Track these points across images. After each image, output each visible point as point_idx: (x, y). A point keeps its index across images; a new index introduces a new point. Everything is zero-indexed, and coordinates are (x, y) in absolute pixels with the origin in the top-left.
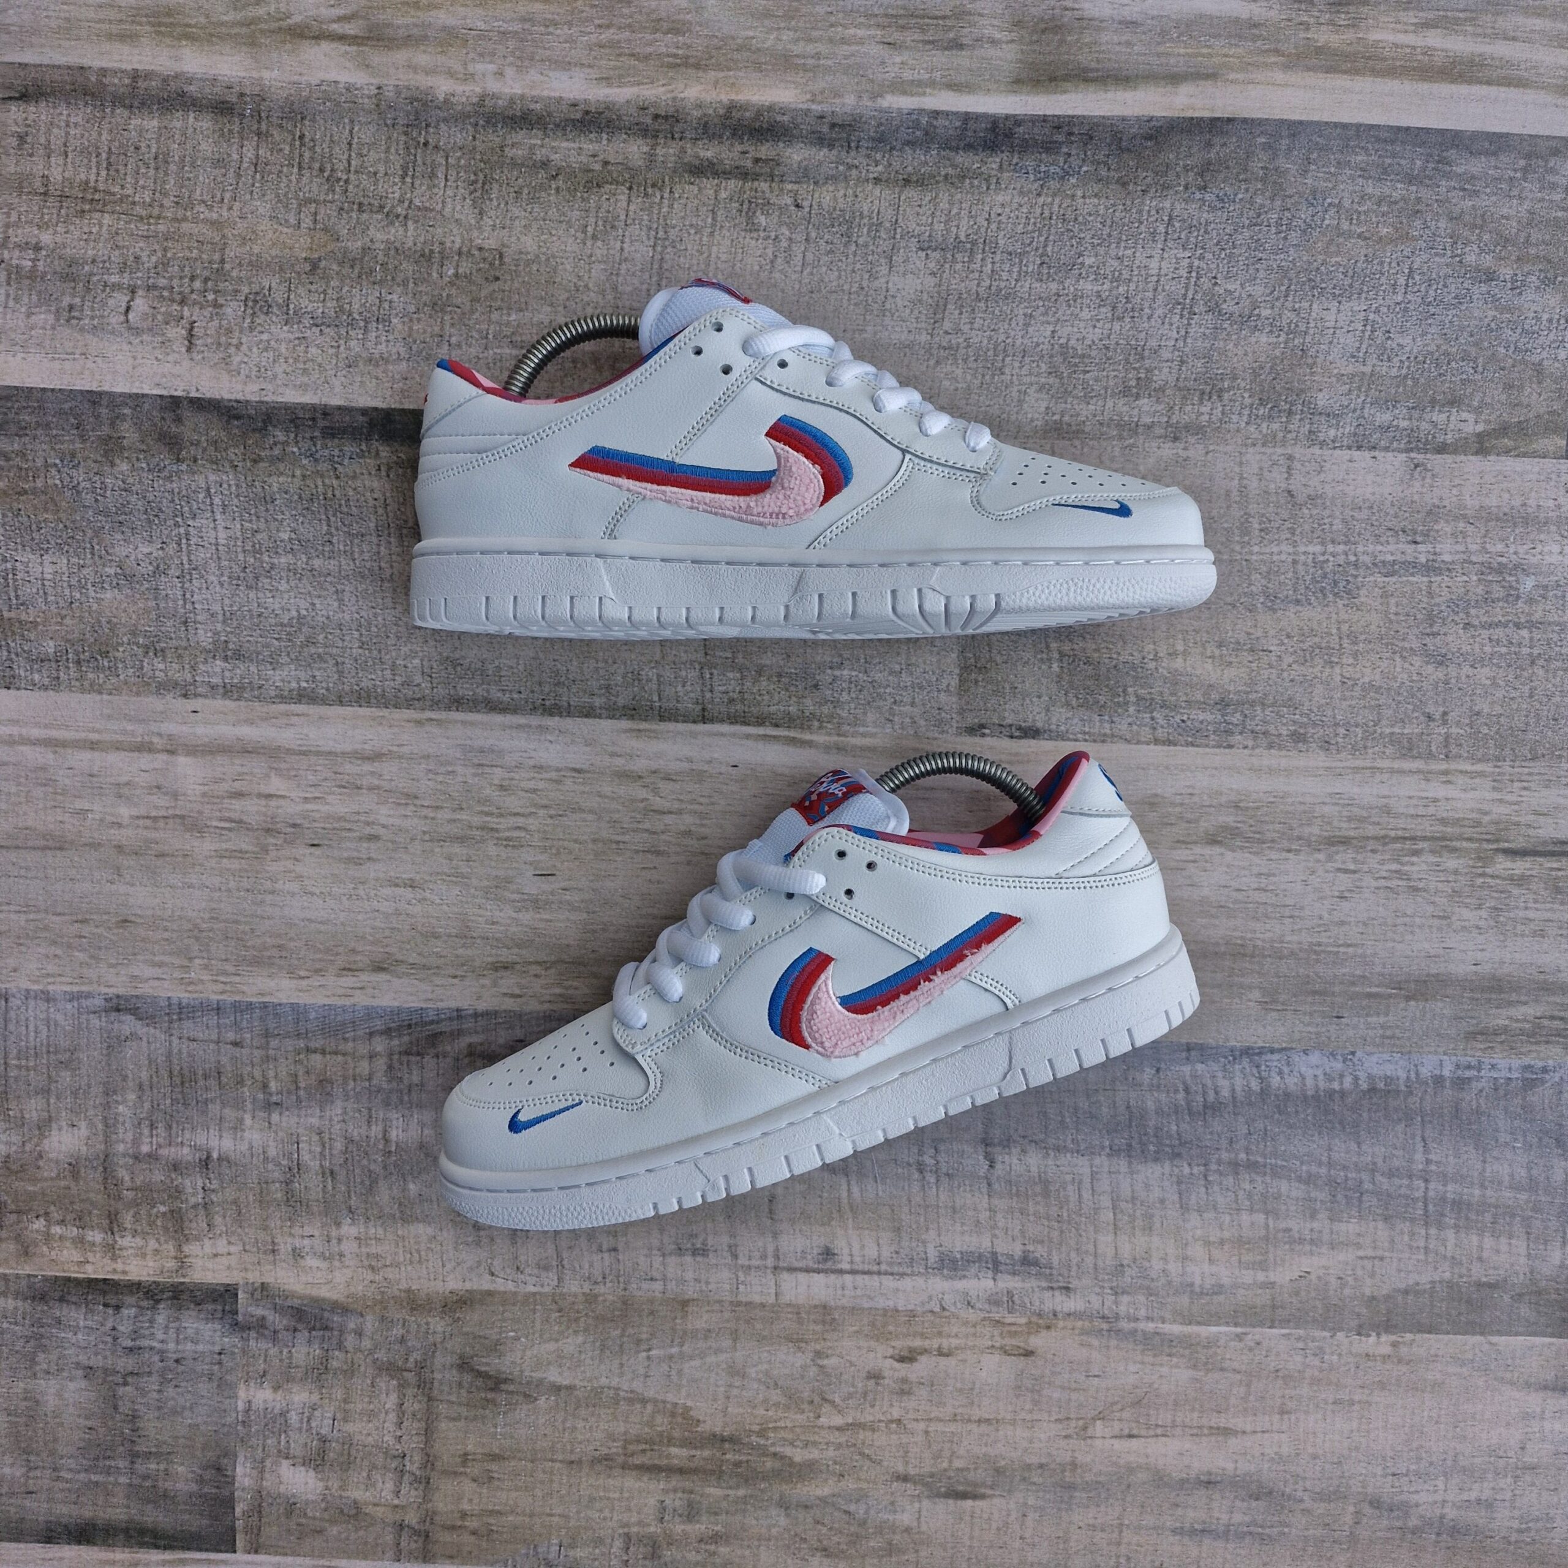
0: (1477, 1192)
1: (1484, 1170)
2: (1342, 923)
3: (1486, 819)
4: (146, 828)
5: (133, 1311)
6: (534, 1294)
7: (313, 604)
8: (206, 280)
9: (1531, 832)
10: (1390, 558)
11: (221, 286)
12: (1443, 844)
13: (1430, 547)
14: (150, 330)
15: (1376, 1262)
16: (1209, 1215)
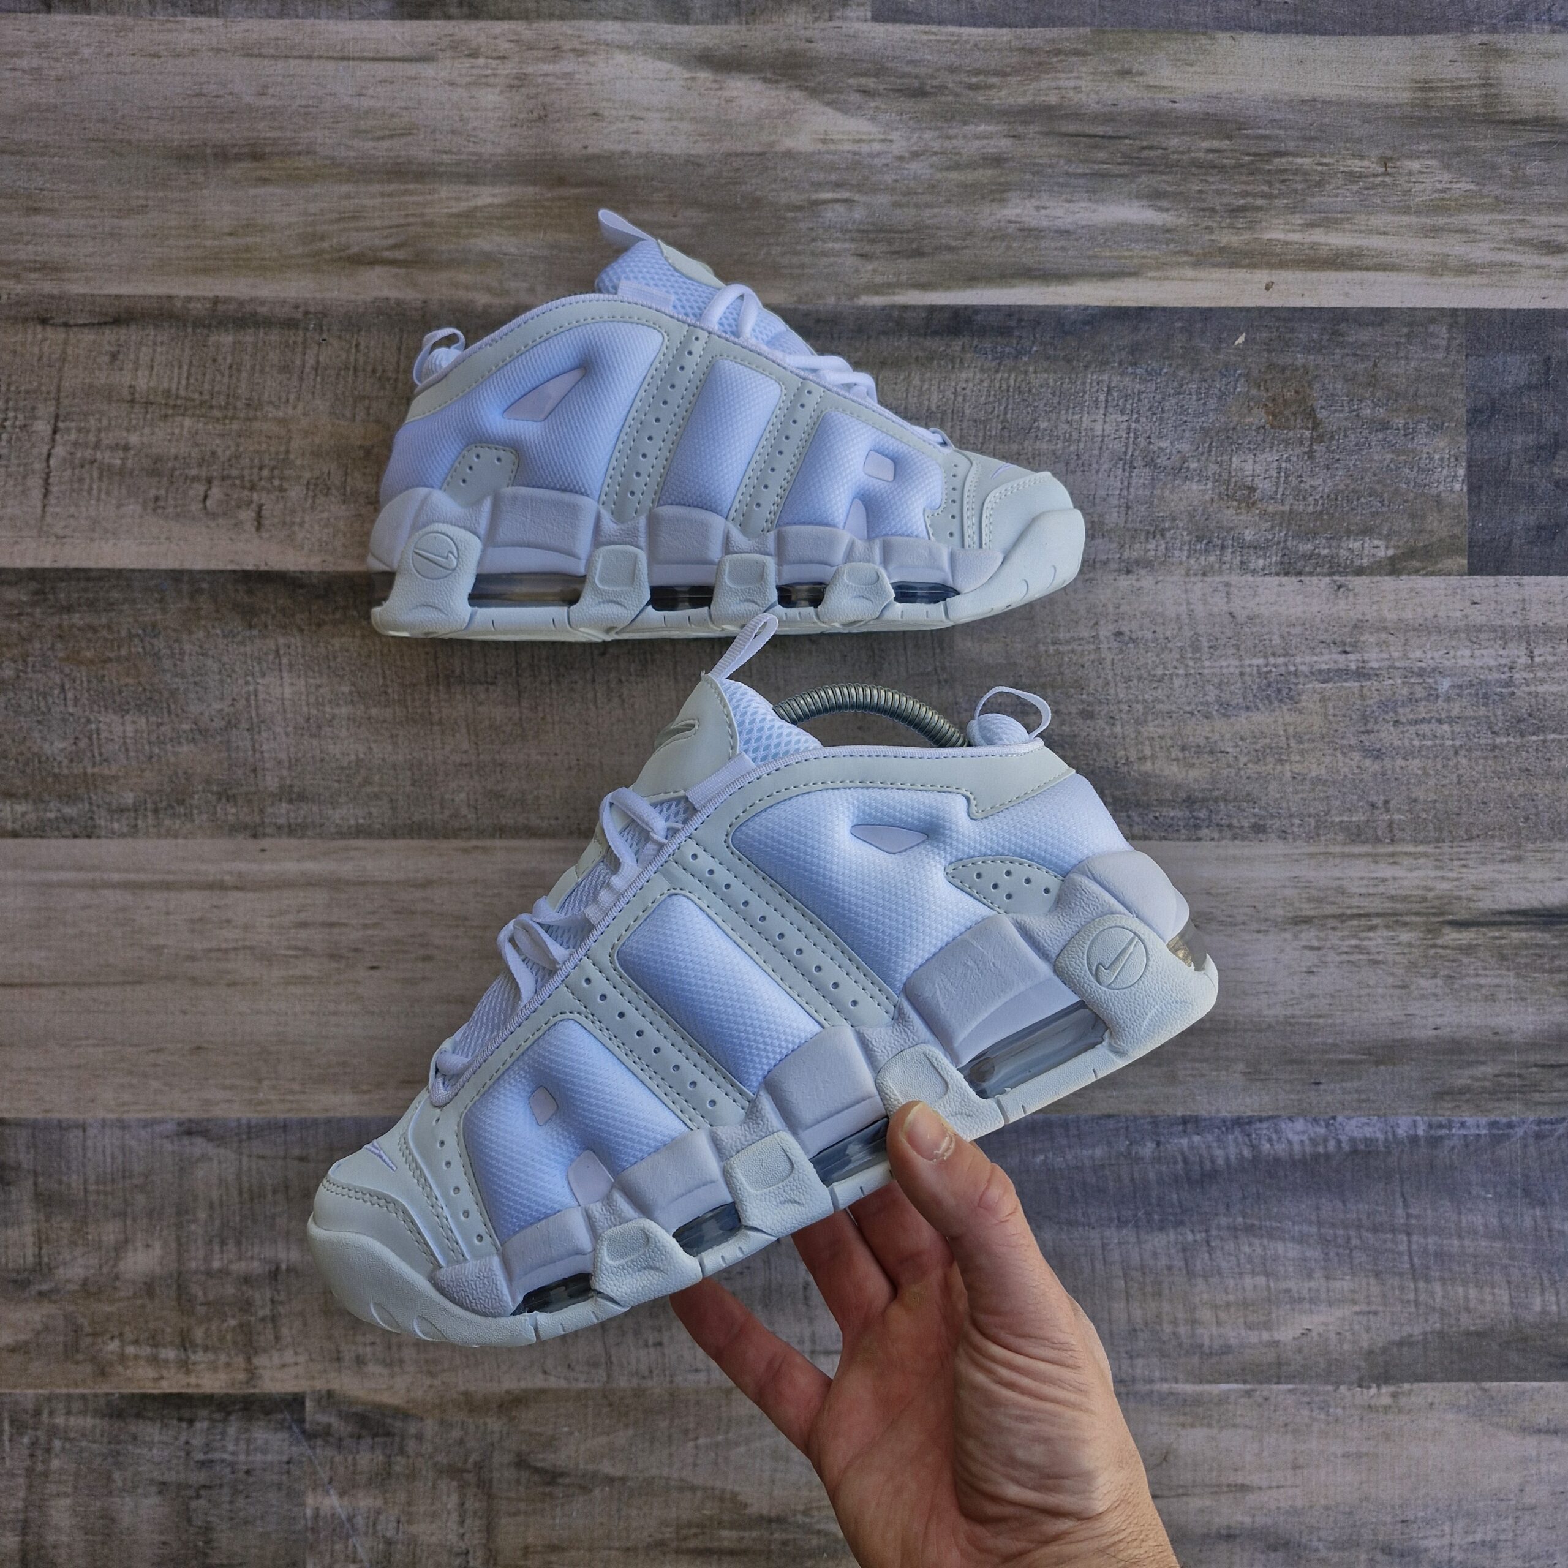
0: (1456, 1242)
1: (1460, 1221)
2: (1312, 996)
3: (1431, 895)
4: (218, 960)
5: (205, 1424)
6: (586, 1390)
7: (370, 749)
8: (273, 469)
9: (1471, 905)
10: (1324, 667)
11: (287, 473)
12: (1395, 919)
13: (1358, 656)
14: (225, 514)
16: (1215, 1280)
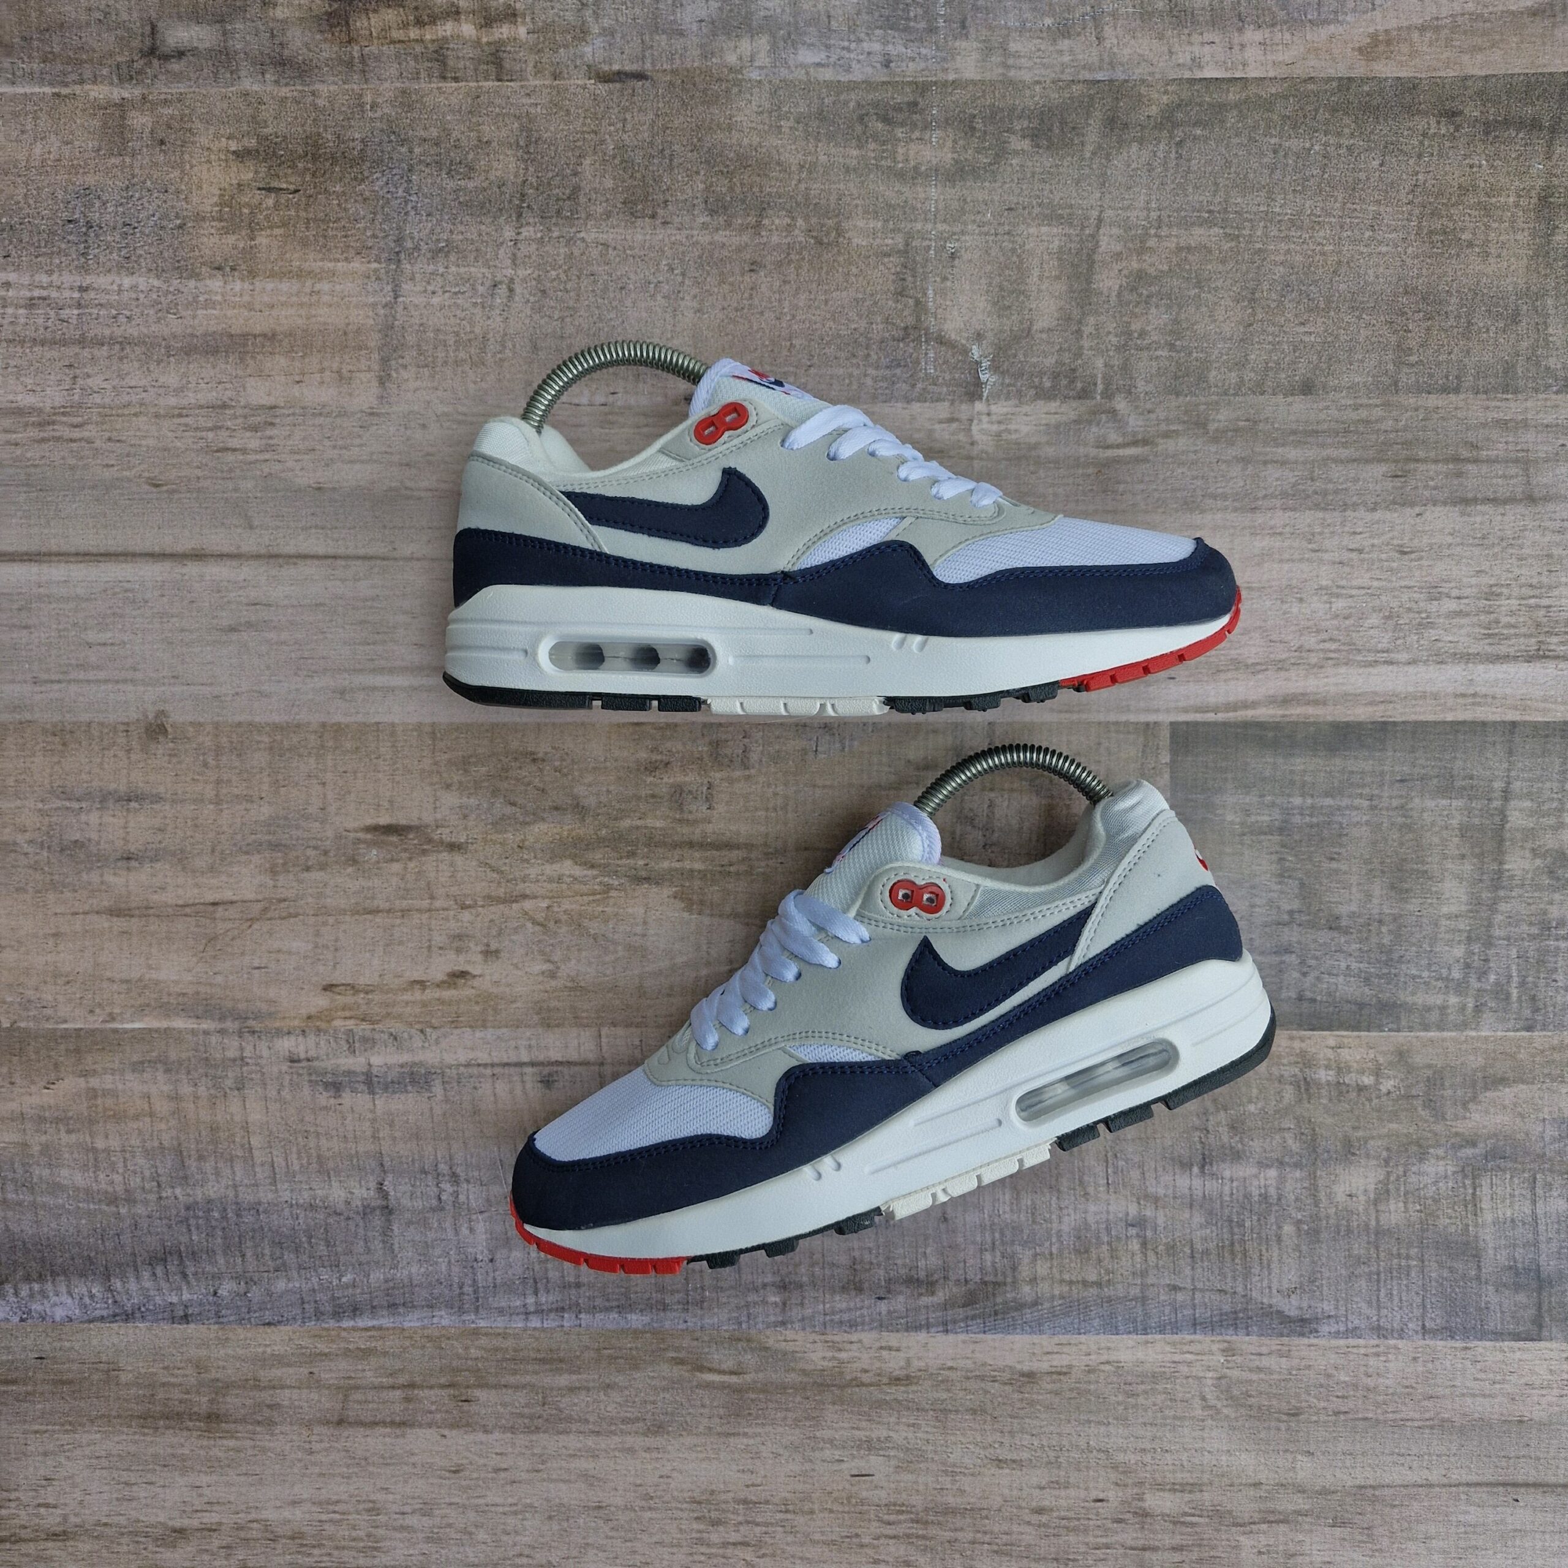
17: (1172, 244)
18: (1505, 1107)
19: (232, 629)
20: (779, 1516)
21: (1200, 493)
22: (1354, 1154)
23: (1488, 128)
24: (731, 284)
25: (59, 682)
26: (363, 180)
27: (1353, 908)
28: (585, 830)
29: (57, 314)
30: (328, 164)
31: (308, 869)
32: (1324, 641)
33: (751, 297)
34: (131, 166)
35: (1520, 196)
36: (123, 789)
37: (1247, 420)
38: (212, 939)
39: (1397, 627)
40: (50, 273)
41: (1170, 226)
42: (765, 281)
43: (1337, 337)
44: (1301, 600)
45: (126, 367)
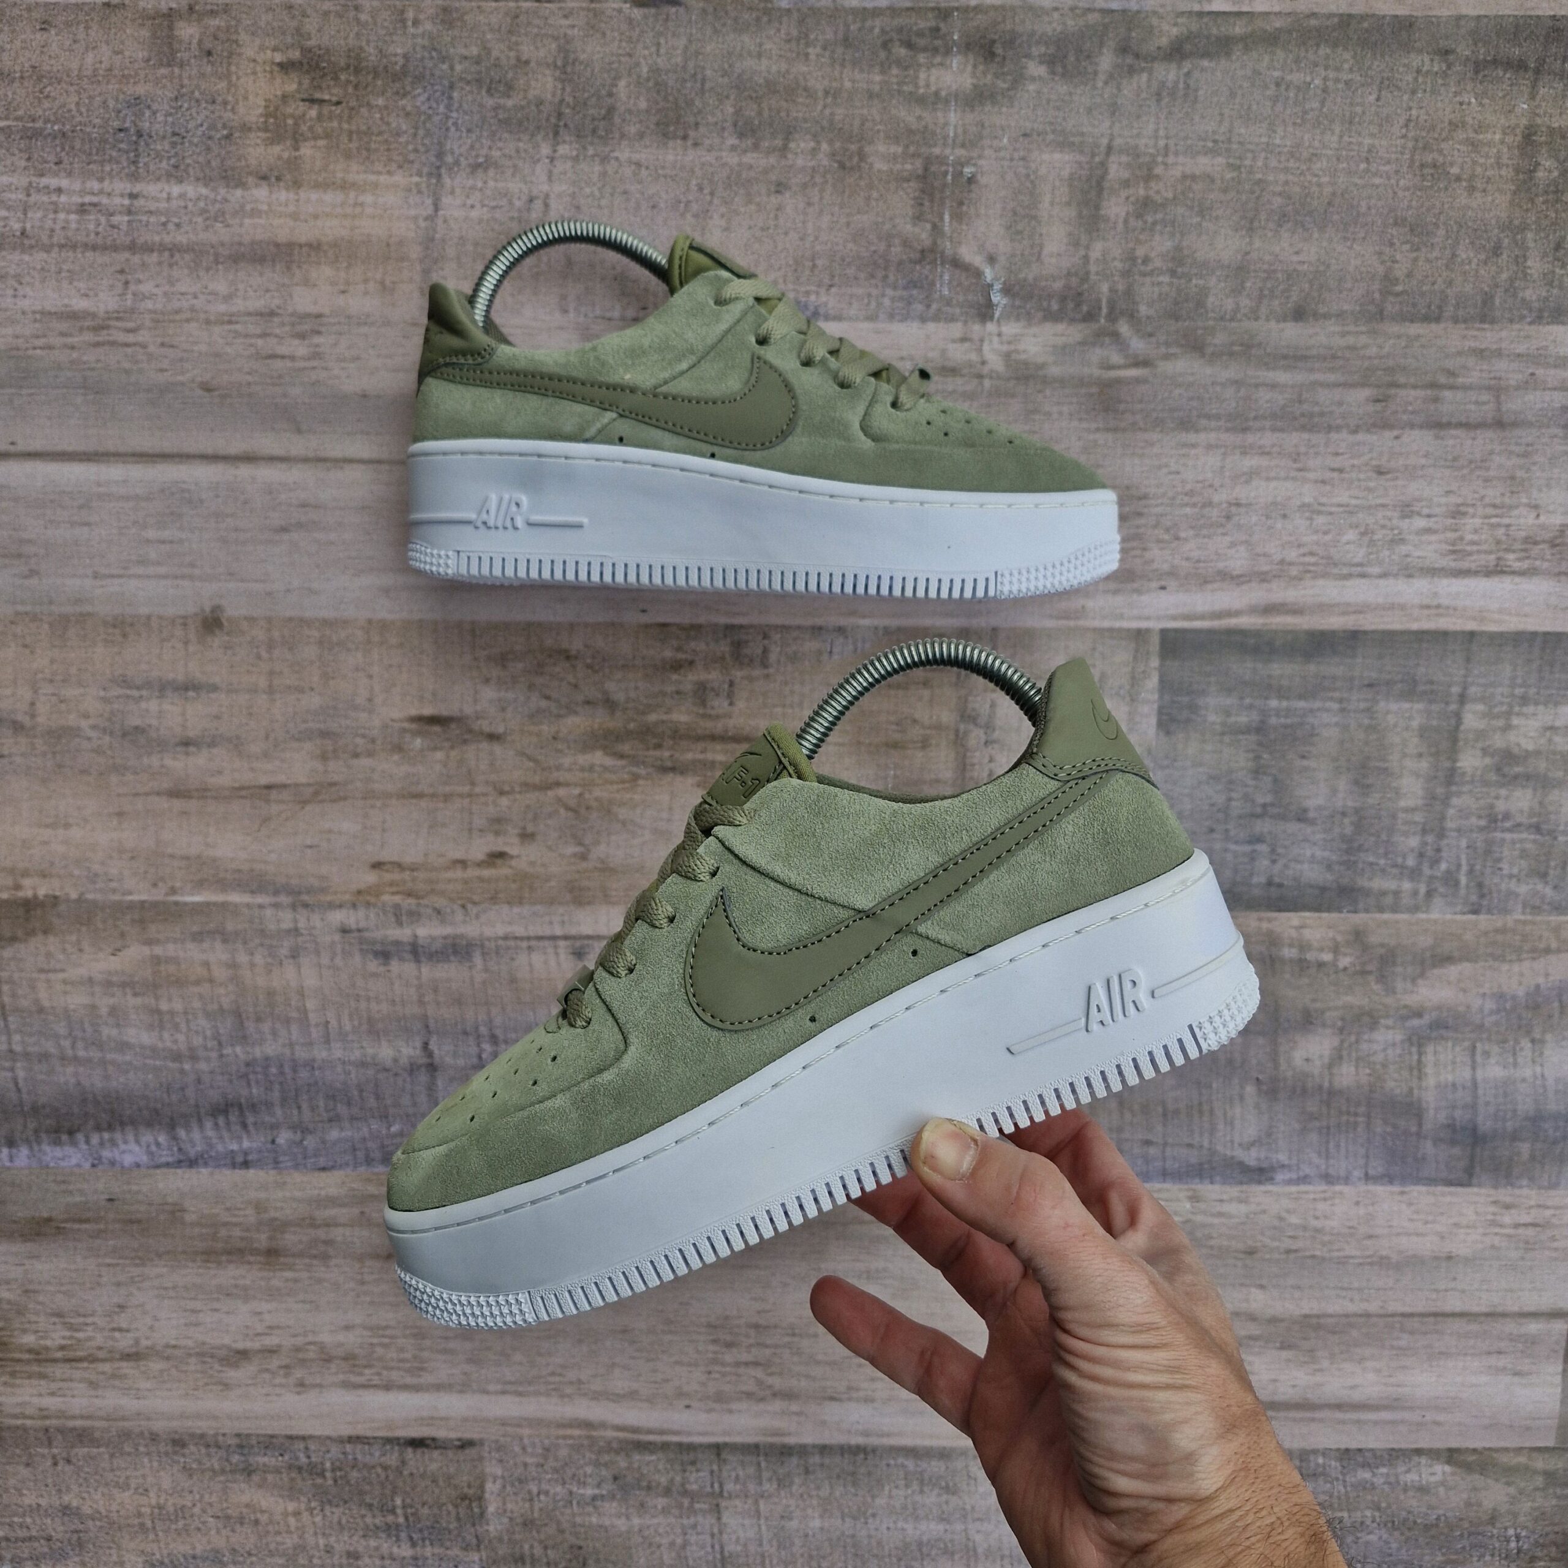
15: (46, 967)
17: (1177, 172)
18: (1449, 983)
19: (284, 529)
20: (787, 1339)
21: (1195, 413)
22: (1311, 1023)
23: (1478, 67)
24: (758, 204)
25: (120, 576)
26: (404, 95)
27: (1320, 801)
28: (615, 723)
29: (108, 221)
30: (370, 77)
31: (356, 755)
32: (1304, 555)
33: (776, 217)
34: (180, 76)
35: (1504, 134)
36: (180, 678)
37: (1242, 345)
38: (266, 820)
39: (1372, 543)
40: (101, 180)
41: (1176, 154)
42: (791, 202)
43: (1328, 266)
44: (1285, 516)
45: (176, 273)
